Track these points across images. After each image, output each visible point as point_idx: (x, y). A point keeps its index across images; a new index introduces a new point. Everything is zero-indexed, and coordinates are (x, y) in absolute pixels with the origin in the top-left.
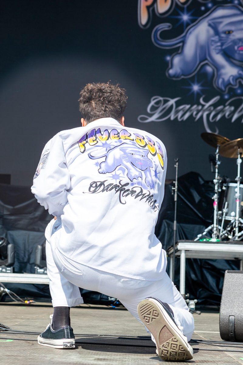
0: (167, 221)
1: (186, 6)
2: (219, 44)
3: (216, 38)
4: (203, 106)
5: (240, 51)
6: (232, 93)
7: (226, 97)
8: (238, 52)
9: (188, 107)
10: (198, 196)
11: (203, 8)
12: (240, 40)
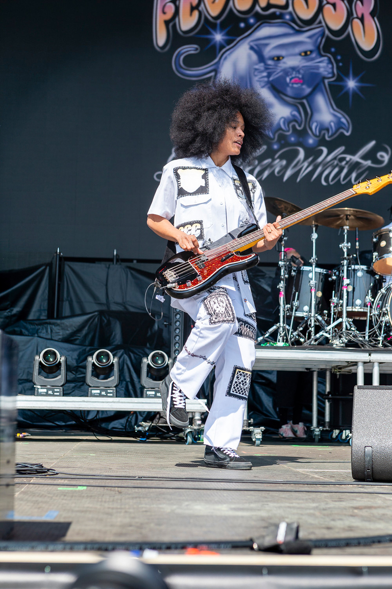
1: (219, 21)
2: (265, 74)
3: (261, 66)
5: (293, 84)
6: (283, 142)
7: (275, 147)
8: (290, 85)
11: (242, 25)
12: (293, 69)
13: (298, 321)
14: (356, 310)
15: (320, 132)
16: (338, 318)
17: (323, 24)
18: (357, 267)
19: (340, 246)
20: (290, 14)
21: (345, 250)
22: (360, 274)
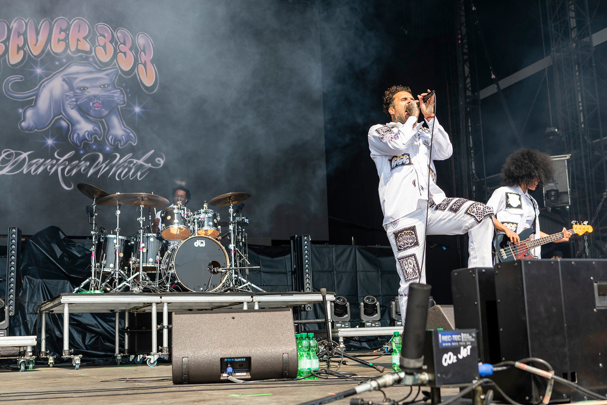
0: (28, 277)
1: (39, 59)
2: (74, 99)
3: (71, 94)
4: (58, 160)
5: (95, 107)
6: (87, 149)
8: (93, 108)
9: (41, 160)
10: (59, 250)
12: (95, 96)
13: (106, 275)
14: (149, 266)
15: (114, 143)
16: (136, 273)
17: (117, 66)
18: (149, 235)
19: (138, 219)
20: (93, 57)
21: (141, 222)
22: (152, 239)
